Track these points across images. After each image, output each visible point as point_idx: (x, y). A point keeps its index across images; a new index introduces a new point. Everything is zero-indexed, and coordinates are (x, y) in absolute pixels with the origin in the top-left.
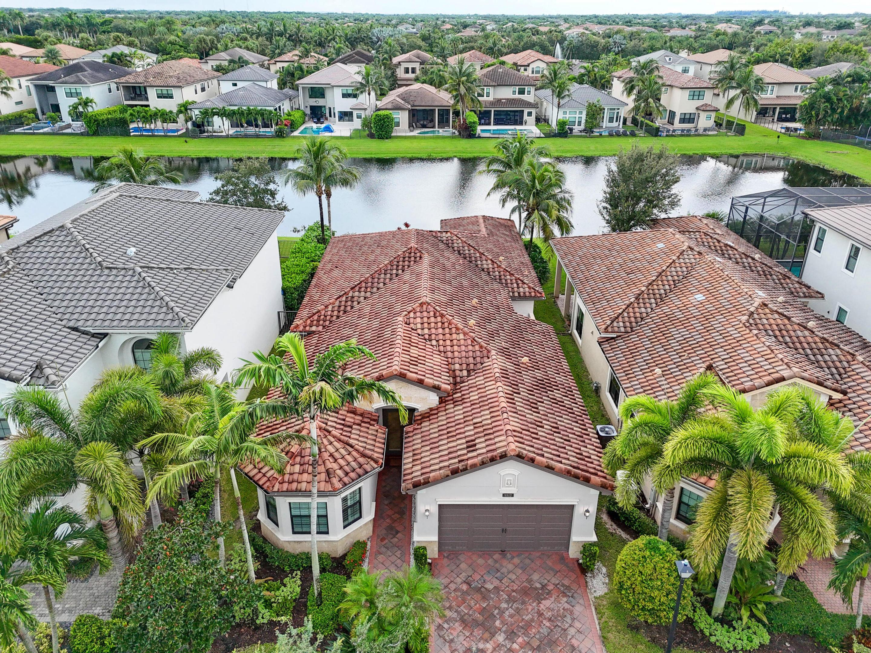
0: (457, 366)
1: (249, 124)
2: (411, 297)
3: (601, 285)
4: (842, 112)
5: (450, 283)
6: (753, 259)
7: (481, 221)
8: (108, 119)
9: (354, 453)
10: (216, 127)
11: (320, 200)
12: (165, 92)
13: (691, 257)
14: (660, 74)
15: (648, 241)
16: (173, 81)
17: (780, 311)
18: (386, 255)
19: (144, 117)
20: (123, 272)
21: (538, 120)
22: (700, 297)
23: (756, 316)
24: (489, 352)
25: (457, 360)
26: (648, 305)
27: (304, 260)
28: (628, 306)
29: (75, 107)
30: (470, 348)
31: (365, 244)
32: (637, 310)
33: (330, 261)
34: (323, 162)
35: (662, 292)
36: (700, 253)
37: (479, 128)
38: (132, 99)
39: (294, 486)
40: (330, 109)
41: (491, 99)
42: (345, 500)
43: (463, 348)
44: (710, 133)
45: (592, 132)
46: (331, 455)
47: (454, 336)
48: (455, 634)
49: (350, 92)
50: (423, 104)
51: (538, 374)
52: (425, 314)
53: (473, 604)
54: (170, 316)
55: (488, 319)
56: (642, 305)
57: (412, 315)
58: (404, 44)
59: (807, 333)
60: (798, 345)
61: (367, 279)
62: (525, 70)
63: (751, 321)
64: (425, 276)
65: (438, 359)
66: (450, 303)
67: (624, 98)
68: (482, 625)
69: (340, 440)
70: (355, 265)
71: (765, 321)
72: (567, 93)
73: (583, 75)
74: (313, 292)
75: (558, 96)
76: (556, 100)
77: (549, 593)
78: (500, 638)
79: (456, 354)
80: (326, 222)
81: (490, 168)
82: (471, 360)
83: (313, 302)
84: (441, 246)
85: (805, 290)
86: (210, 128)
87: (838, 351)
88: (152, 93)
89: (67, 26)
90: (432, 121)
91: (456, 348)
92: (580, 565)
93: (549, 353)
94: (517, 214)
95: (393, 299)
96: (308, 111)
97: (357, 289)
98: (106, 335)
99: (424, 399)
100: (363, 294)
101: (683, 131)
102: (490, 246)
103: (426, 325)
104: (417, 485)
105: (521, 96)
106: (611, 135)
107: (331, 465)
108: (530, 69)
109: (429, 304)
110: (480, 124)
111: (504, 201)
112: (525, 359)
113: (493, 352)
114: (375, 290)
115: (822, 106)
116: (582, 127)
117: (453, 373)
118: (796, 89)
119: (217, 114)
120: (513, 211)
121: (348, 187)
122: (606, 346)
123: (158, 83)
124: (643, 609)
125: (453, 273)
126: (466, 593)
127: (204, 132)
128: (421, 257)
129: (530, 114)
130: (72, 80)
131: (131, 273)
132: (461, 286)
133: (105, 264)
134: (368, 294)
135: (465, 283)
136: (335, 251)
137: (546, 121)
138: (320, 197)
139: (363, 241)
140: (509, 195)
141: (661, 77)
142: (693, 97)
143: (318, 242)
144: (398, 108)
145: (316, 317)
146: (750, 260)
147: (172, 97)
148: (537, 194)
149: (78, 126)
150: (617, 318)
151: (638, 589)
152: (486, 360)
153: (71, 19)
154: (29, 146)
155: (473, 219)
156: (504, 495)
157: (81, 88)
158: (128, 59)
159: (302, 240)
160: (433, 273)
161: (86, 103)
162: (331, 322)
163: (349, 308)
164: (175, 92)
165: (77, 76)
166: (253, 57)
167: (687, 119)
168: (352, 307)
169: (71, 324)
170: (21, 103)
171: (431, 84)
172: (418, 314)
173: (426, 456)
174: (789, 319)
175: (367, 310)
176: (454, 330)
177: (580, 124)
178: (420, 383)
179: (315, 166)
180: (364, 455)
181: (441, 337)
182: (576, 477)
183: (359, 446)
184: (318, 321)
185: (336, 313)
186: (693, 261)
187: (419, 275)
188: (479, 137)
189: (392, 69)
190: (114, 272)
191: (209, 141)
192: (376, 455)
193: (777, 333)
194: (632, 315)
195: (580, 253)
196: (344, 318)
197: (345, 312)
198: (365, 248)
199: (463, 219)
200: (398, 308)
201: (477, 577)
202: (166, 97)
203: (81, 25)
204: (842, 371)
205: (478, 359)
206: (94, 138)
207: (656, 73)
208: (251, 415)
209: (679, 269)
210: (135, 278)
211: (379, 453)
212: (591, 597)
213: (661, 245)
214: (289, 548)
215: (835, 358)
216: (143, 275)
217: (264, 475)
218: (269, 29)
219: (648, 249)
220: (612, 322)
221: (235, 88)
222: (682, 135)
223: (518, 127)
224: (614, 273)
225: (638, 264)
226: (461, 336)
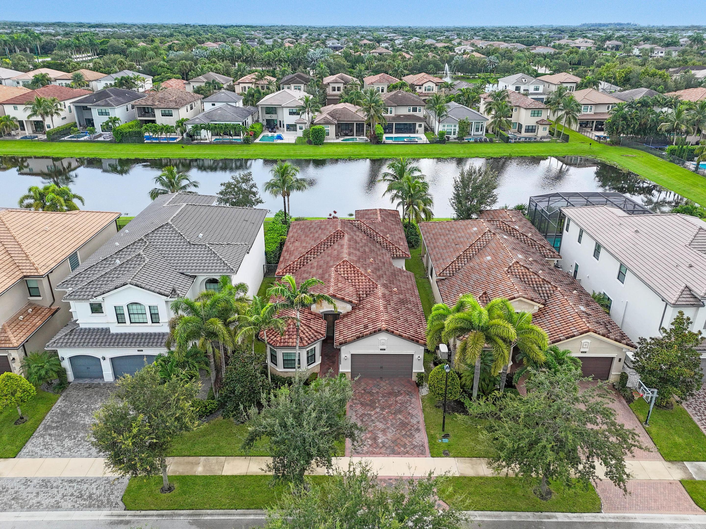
0: (361, 292)
1: (225, 134)
2: (338, 257)
3: (441, 251)
4: (634, 126)
5: (359, 250)
6: (527, 236)
7: (379, 212)
8: (129, 132)
9: (312, 331)
10: (203, 137)
11: (284, 199)
12: (167, 112)
13: (489, 236)
14: (510, 100)
15: (469, 226)
16: (173, 105)
17: (525, 265)
18: (325, 234)
19: (154, 131)
20: (200, 246)
21: (426, 130)
22: (489, 258)
23: (512, 268)
24: (377, 285)
25: (361, 289)
26: (463, 262)
27: (276, 235)
28: (453, 262)
29: (107, 123)
30: (368, 283)
31: (312, 227)
32: (457, 264)
33: (292, 237)
34: (287, 178)
35: (471, 255)
36: (494, 234)
37: (385, 136)
38: (144, 116)
39: (286, 344)
40: (280, 121)
41: (393, 115)
42: (308, 353)
43: (364, 283)
44: (545, 140)
45: (463, 139)
46: (302, 331)
47: (360, 278)
48: (358, 408)
49: (294, 111)
50: (346, 120)
51: (401, 297)
52: (345, 266)
53: (366, 398)
54: (226, 268)
55: (377, 269)
56: (460, 262)
57: (339, 267)
58: (332, 63)
59: (536, 276)
60: (531, 282)
61: (314, 248)
62: (420, 88)
63: (509, 271)
64: (345, 247)
65: (351, 289)
66: (358, 261)
67: (486, 115)
68: (370, 405)
69: (305, 325)
70: (308, 239)
71: (516, 271)
72: (445, 113)
73: (460, 95)
74: (285, 254)
75: (439, 115)
76: (438, 118)
77: (401, 394)
78: (378, 410)
79: (361, 286)
80: (287, 211)
81: (385, 178)
82: (368, 289)
83: (285, 260)
84: (355, 229)
85: (552, 254)
86: (199, 137)
87: (550, 286)
88: (158, 113)
89: (76, 46)
90: (352, 131)
91: (360, 283)
92: (416, 383)
93: (409, 286)
94: (401, 206)
95: (329, 259)
96: (265, 123)
97: (309, 253)
98: (196, 276)
99: (344, 308)
100: (312, 256)
101: (526, 138)
102: (382, 228)
103: (346, 272)
104: (341, 344)
105: (414, 113)
106: (476, 142)
107: (302, 335)
108: (423, 88)
109: (347, 261)
110: (385, 133)
111: (393, 199)
112: (395, 289)
113: (379, 286)
114: (319, 253)
115: (621, 123)
116: (455, 136)
117: (359, 296)
118: (608, 108)
119: (204, 128)
120: (399, 205)
121: (301, 191)
122: (440, 283)
123: (162, 106)
124: (438, 394)
125: (361, 244)
126: (364, 394)
127: (194, 140)
128: (343, 236)
129: (420, 126)
130: (103, 104)
131: (204, 247)
132: (365, 251)
133: (191, 242)
134: (315, 256)
135: (367, 250)
136: (295, 230)
137: (433, 130)
138: (284, 197)
139: (311, 225)
140: (396, 196)
141: (510, 102)
142: (533, 115)
143: (283, 224)
144: (328, 123)
145: (288, 268)
146: (525, 237)
147: (172, 116)
148: (411, 196)
149: (108, 135)
150: (446, 269)
151: (436, 385)
152: (375, 289)
153: (79, 40)
154: (77, 151)
155: (374, 211)
156: (381, 350)
157: (109, 110)
158: (133, 81)
159: (273, 222)
160: (350, 245)
161: (115, 120)
162: (296, 271)
163: (305, 263)
164: (174, 112)
165: (106, 101)
166: (223, 79)
167: (531, 129)
168: (307, 263)
169: (181, 271)
170: (65, 118)
171: (351, 103)
172: (342, 267)
173: (345, 332)
174: (528, 269)
175: (315, 264)
176: (360, 275)
177: (454, 133)
178: (343, 299)
179: (282, 180)
180: (317, 332)
181: (353, 278)
182: (413, 340)
183: (315, 328)
184: (290, 270)
185: (299, 266)
186: (490, 238)
187: (342, 246)
188: (384, 143)
189: (323, 88)
190: (196, 246)
191: (198, 146)
192: (322, 332)
193: (521, 276)
194: (454, 267)
195: (434, 232)
196: (303, 269)
197: (303, 265)
198: (312, 230)
199: (368, 210)
200: (331, 263)
201: (368, 388)
202: (168, 116)
203: (85, 45)
204: (549, 295)
205: (372, 289)
206: (119, 144)
207: (507, 99)
208: (275, 307)
209: (482, 243)
210: (207, 249)
211: (323, 331)
212: (420, 396)
213: (475, 229)
214: (282, 375)
215: (547, 289)
216: (211, 248)
217: (272, 340)
218: (231, 53)
219: (468, 231)
220: (443, 271)
221: (214, 107)
222: (525, 142)
223: (412, 135)
224: (449, 244)
225: (462, 239)
226: (364, 278)
